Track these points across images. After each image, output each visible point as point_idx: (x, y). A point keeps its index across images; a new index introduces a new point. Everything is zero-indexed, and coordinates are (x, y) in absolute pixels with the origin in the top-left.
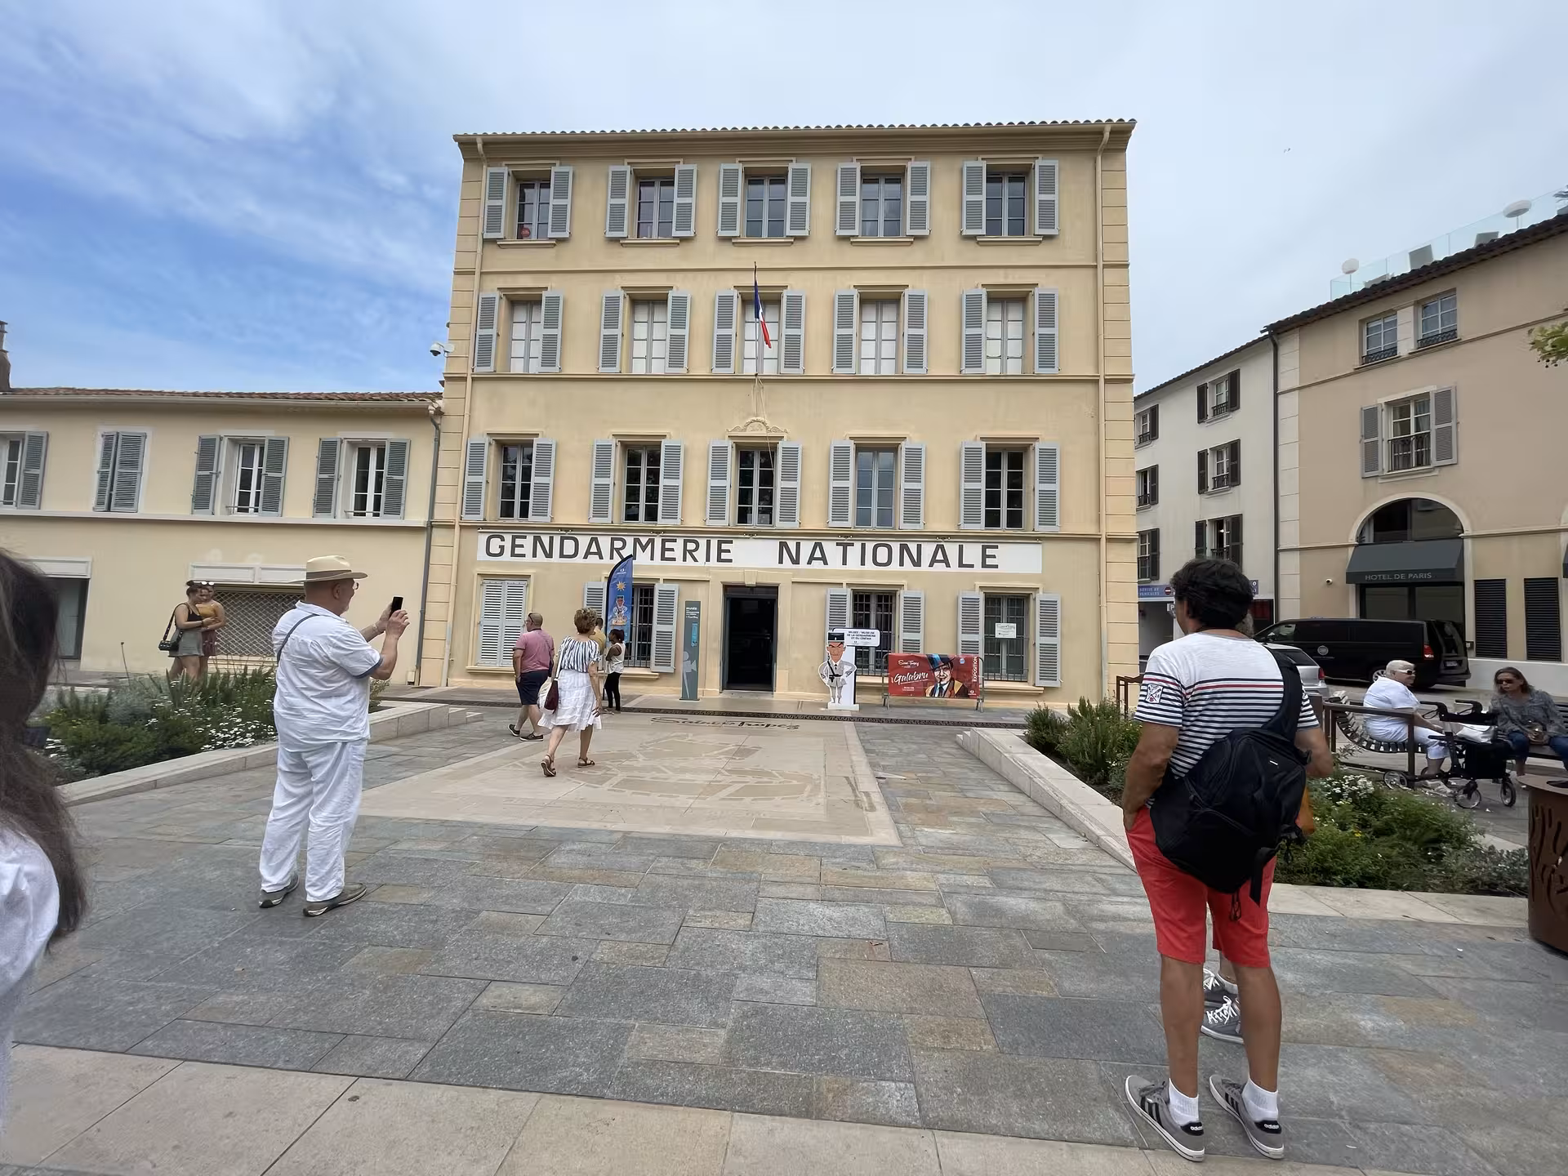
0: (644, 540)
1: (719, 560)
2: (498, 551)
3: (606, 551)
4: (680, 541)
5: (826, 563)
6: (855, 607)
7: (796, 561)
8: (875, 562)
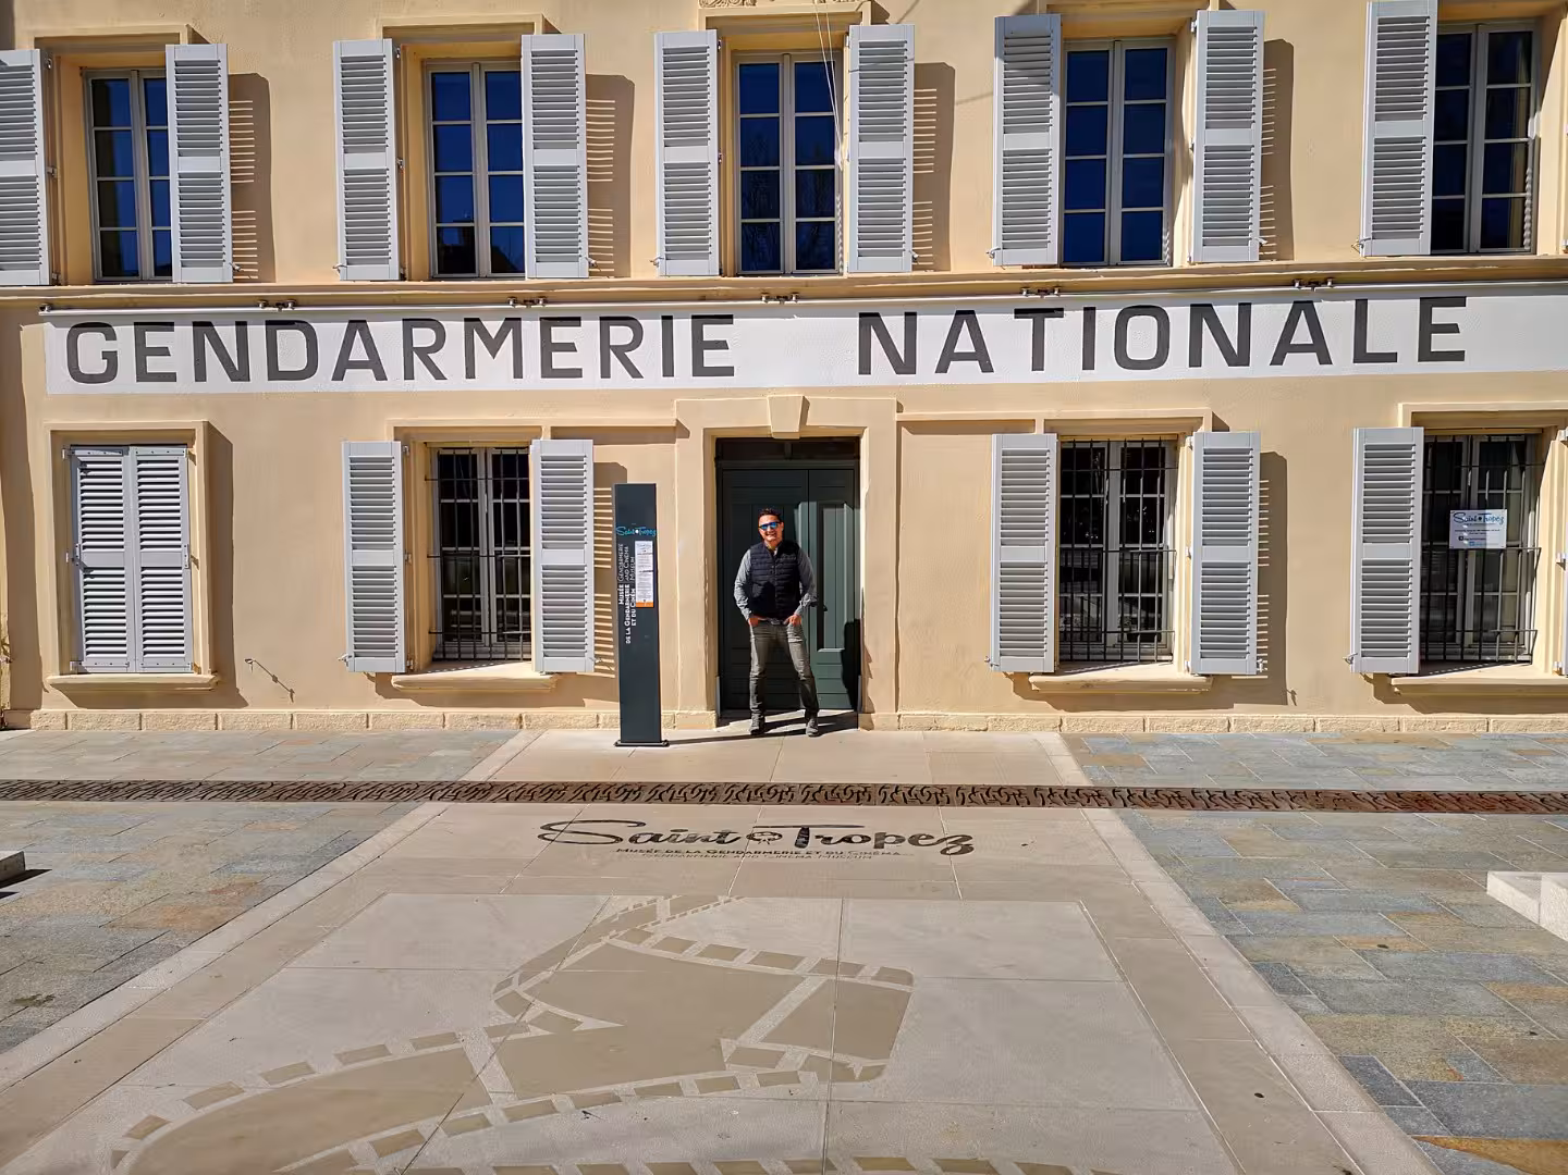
0: (493, 327)
1: (699, 369)
2: (101, 367)
3: (392, 357)
4: (591, 327)
5: (987, 367)
6: (1066, 484)
7: (906, 365)
8: (1123, 359)
